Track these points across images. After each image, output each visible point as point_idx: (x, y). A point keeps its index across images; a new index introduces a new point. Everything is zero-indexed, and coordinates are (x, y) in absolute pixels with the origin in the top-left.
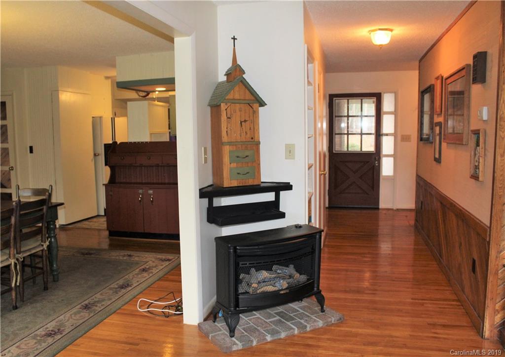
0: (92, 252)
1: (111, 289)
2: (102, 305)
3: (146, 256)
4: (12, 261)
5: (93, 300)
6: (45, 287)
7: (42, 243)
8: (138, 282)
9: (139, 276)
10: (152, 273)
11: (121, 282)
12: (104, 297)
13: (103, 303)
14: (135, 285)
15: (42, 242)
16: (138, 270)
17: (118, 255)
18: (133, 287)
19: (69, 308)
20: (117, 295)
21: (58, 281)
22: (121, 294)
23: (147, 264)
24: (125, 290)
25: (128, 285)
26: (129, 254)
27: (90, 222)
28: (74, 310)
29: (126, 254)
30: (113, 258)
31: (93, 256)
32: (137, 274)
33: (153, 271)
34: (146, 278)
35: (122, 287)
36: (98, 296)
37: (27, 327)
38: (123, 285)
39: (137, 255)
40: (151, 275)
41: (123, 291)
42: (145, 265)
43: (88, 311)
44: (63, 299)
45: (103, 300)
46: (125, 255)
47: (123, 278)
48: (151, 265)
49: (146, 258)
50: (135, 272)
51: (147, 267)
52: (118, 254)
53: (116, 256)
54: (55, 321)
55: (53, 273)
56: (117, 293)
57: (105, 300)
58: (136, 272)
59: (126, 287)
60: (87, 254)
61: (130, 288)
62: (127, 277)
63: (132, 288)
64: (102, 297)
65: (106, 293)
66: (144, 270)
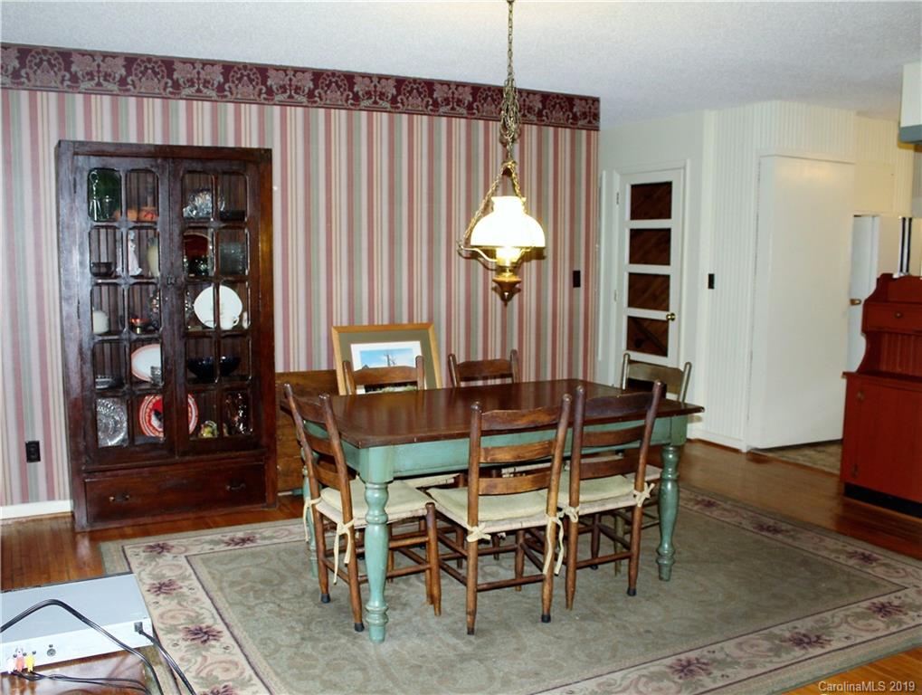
0: (784, 526)
1: (770, 638)
2: (723, 676)
3: (909, 569)
4: (550, 521)
5: (712, 656)
6: (629, 589)
7: (635, 492)
8: (847, 638)
9: (861, 623)
10: (900, 622)
11: (805, 626)
12: (741, 654)
13: (729, 671)
14: (836, 645)
15: (635, 488)
16: (866, 604)
17: (838, 550)
18: (828, 648)
19: (650, 656)
20: (775, 659)
21: (668, 580)
22: (786, 658)
23: (899, 594)
24: (803, 652)
25: (818, 641)
26: (867, 553)
27: (819, 452)
28: (654, 668)
29: (860, 550)
30: (825, 553)
31: (779, 536)
32: (859, 616)
33: (906, 619)
34: (879, 634)
35: (801, 641)
36: (730, 647)
37: (537, 674)
38: (804, 635)
39: (887, 561)
40: (893, 629)
41: (798, 653)
42: (892, 596)
43: (681, 681)
44: (651, 629)
45: (736, 662)
46: (856, 552)
47: (817, 617)
48: (908, 600)
49: (907, 574)
50: (855, 609)
51: (896, 603)
52: (839, 546)
53: (833, 551)
54: (600, 680)
55: (660, 562)
56: (778, 655)
57: (738, 663)
58: (859, 610)
59: (809, 643)
60: (768, 529)
61: (818, 651)
62: (828, 615)
63: (822, 651)
64: (736, 653)
65: (752, 646)
66: (883, 610)
